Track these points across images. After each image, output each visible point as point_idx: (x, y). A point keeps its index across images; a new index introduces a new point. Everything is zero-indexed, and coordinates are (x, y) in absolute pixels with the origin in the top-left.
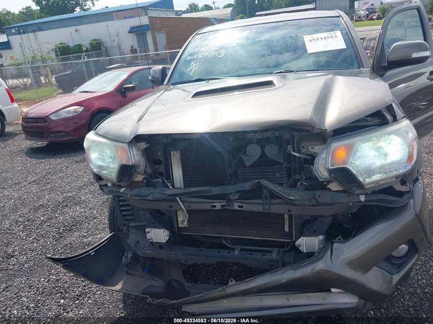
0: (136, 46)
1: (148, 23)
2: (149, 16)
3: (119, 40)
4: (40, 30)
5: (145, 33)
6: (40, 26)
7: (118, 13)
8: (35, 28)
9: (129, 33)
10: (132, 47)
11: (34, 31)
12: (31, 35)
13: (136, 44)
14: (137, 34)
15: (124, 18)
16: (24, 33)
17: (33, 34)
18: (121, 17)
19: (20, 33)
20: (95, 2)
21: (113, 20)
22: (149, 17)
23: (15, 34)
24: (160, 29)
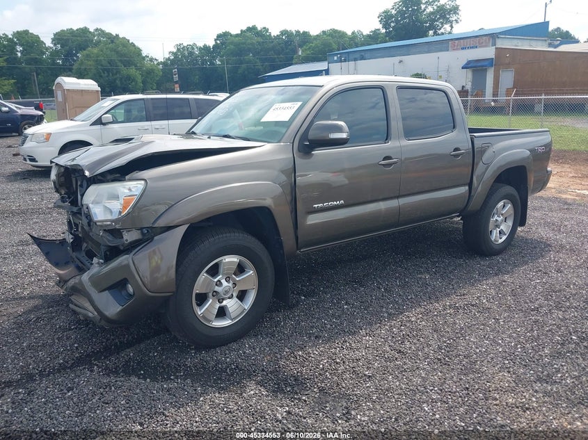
0: (469, 87)
1: (494, 57)
2: (497, 46)
3: (449, 76)
4: (363, 58)
5: (486, 70)
6: (363, 54)
7: (457, 42)
8: (357, 55)
9: (462, 68)
10: (463, 87)
11: (355, 60)
12: (352, 63)
13: (470, 84)
14: (473, 71)
15: (463, 49)
16: (345, 61)
17: (353, 62)
18: (459, 47)
19: (341, 61)
20: (453, 25)
21: (448, 50)
22: (496, 48)
23: (336, 62)
24: (507, 66)
